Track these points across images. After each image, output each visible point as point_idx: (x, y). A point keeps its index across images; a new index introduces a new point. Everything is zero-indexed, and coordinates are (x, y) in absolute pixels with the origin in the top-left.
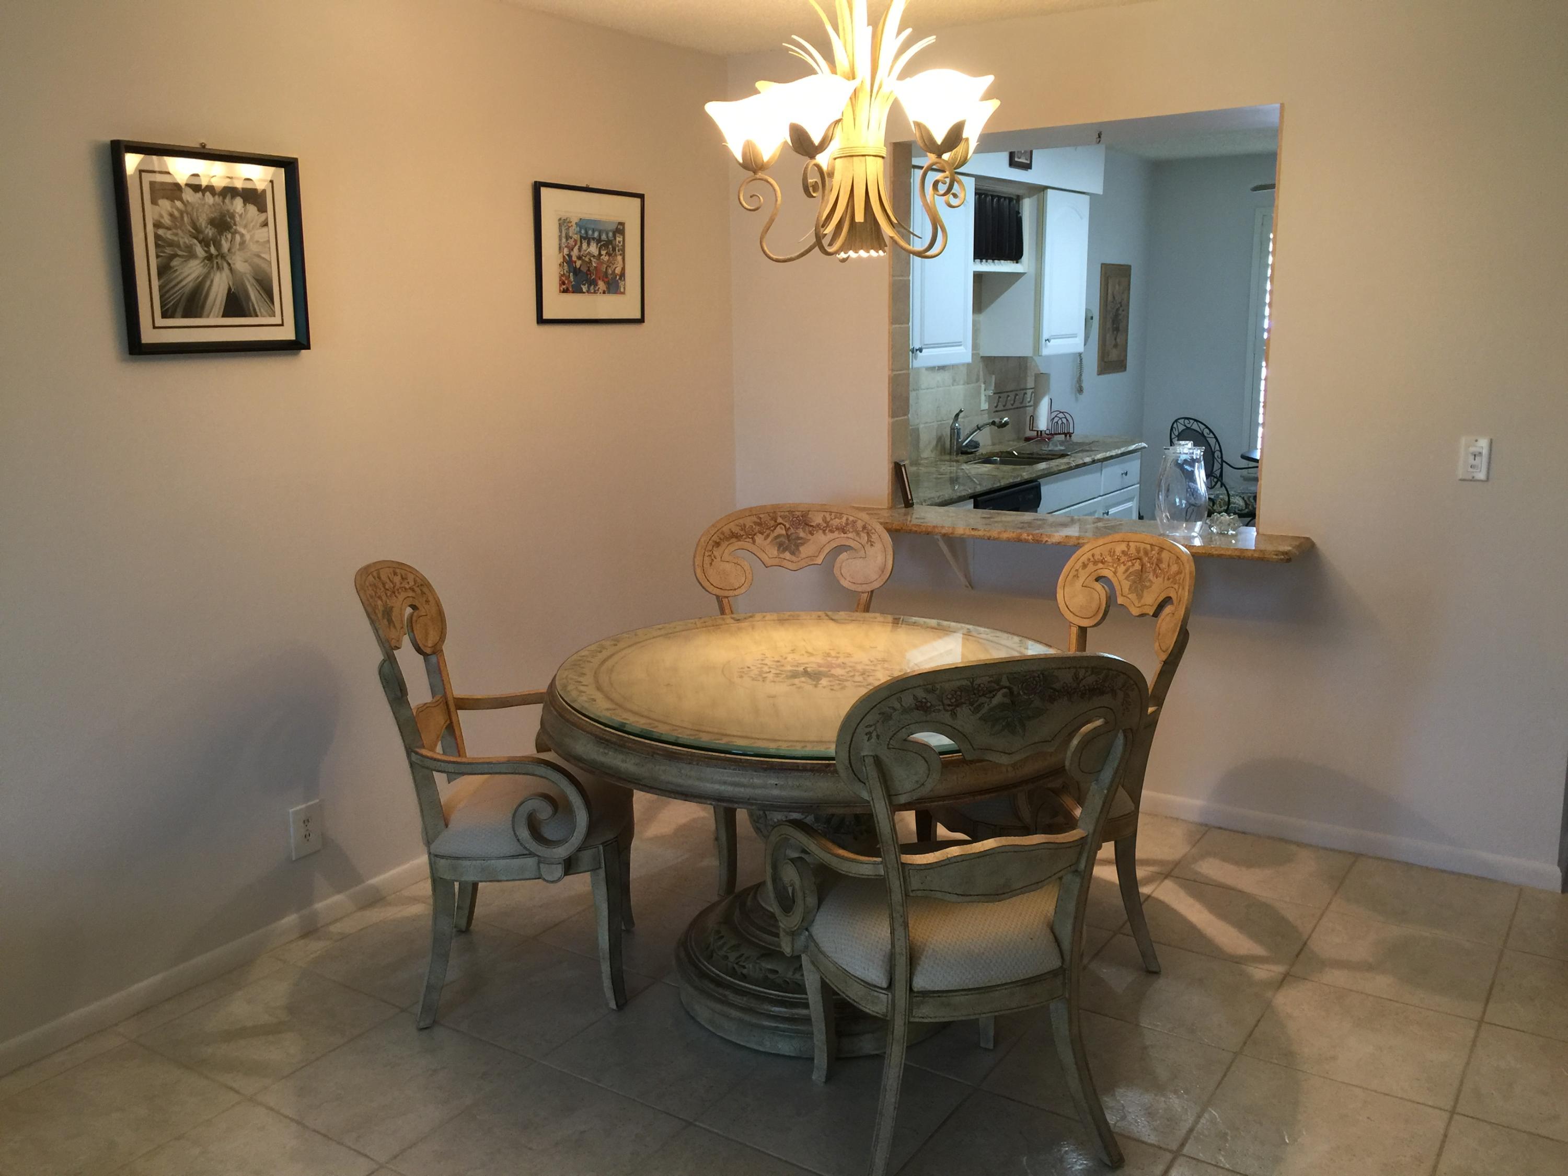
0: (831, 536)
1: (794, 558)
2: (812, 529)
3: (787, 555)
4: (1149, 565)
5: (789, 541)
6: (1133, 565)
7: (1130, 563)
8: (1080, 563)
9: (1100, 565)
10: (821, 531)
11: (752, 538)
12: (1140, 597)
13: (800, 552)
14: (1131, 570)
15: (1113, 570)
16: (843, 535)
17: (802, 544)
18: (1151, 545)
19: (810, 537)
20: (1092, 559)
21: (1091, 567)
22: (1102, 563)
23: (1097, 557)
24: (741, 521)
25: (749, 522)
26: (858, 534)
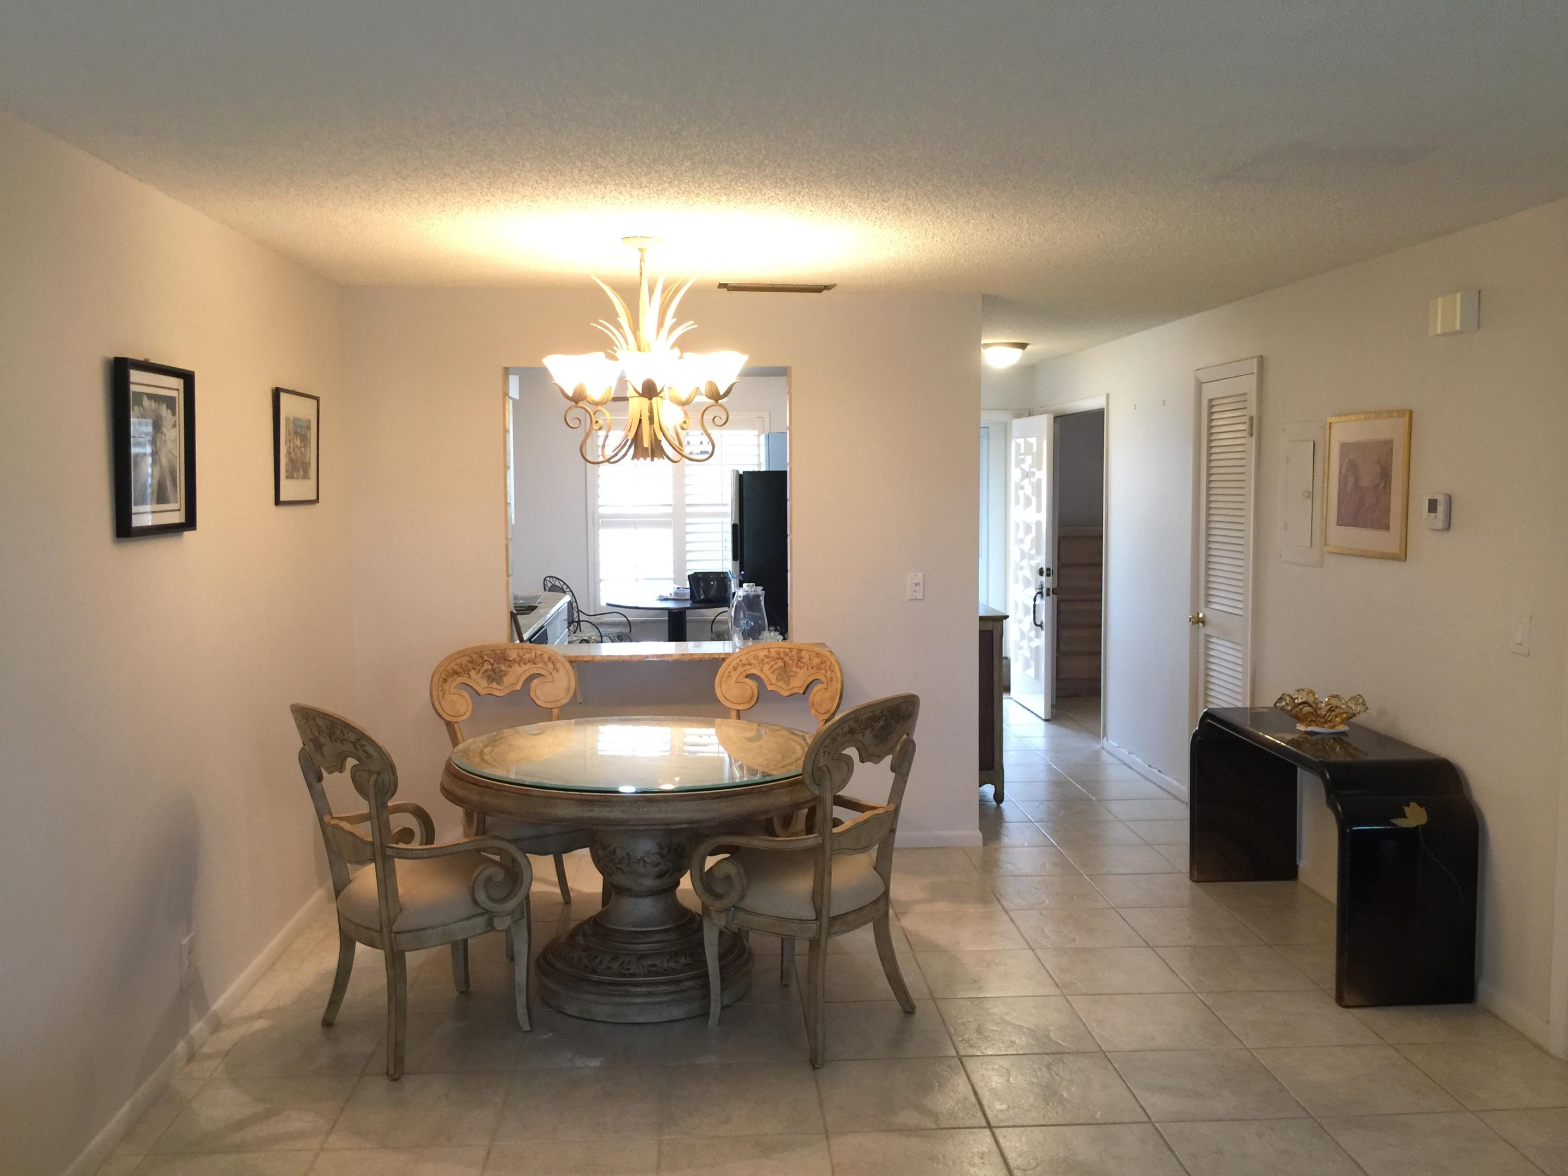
0: (524, 667)
1: (499, 687)
2: (510, 663)
3: (494, 685)
4: (791, 662)
5: (494, 673)
6: (776, 663)
7: (773, 662)
8: (731, 667)
9: (748, 667)
10: (517, 664)
11: (468, 674)
12: (788, 683)
13: (503, 682)
14: (775, 667)
15: (759, 668)
16: (533, 666)
17: (505, 675)
18: (790, 649)
19: (509, 669)
20: (740, 663)
21: (740, 669)
22: (749, 665)
23: (744, 661)
24: (459, 661)
25: (464, 661)
26: (545, 663)
